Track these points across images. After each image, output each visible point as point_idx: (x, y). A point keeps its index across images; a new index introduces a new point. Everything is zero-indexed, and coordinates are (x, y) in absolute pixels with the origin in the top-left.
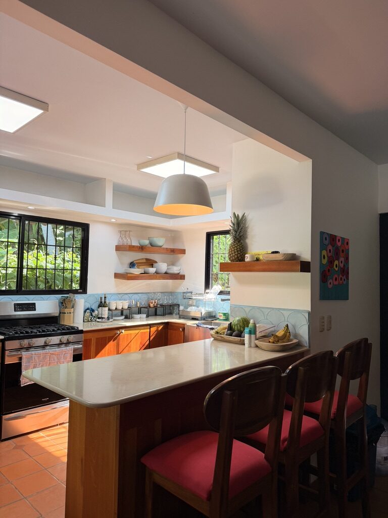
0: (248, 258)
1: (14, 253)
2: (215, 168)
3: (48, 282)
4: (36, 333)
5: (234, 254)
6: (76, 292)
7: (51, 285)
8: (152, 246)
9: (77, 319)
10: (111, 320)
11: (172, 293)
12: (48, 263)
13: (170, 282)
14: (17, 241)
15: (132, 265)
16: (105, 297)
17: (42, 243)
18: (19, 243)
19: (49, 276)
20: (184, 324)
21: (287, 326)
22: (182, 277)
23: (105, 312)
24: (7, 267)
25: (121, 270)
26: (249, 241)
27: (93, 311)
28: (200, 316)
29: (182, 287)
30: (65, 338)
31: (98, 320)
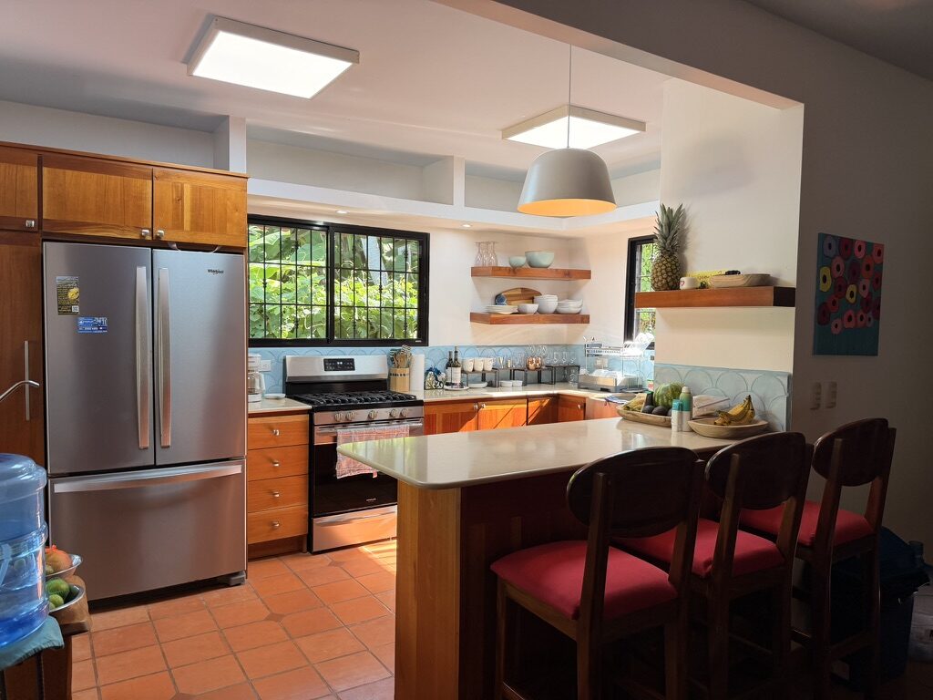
0: (685, 284)
1: (321, 283)
2: (639, 125)
3: (372, 328)
4: (356, 402)
5: (660, 278)
6: (411, 343)
7: (377, 333)
8: (531, 266)
9: (415, 385)
10: (465, 388)
11: (567, 347)
12: (371, 297)
13: (564, 327)
14: (323, 264)
15: (499, 299)
16: (456, 352)
17: (361, 266)
18: (327, 267)
19: (373, 319)
20: (584, 398)
21: (749, 398)
22: (585, 319)
23: (456, 375)
24: (311, 305)
25: (481, 309)
26: (689, 254)
27: (438, 373)
28: (612, 384)
29: (585, 335)
30: (397, 411)
31: (446, 387)
